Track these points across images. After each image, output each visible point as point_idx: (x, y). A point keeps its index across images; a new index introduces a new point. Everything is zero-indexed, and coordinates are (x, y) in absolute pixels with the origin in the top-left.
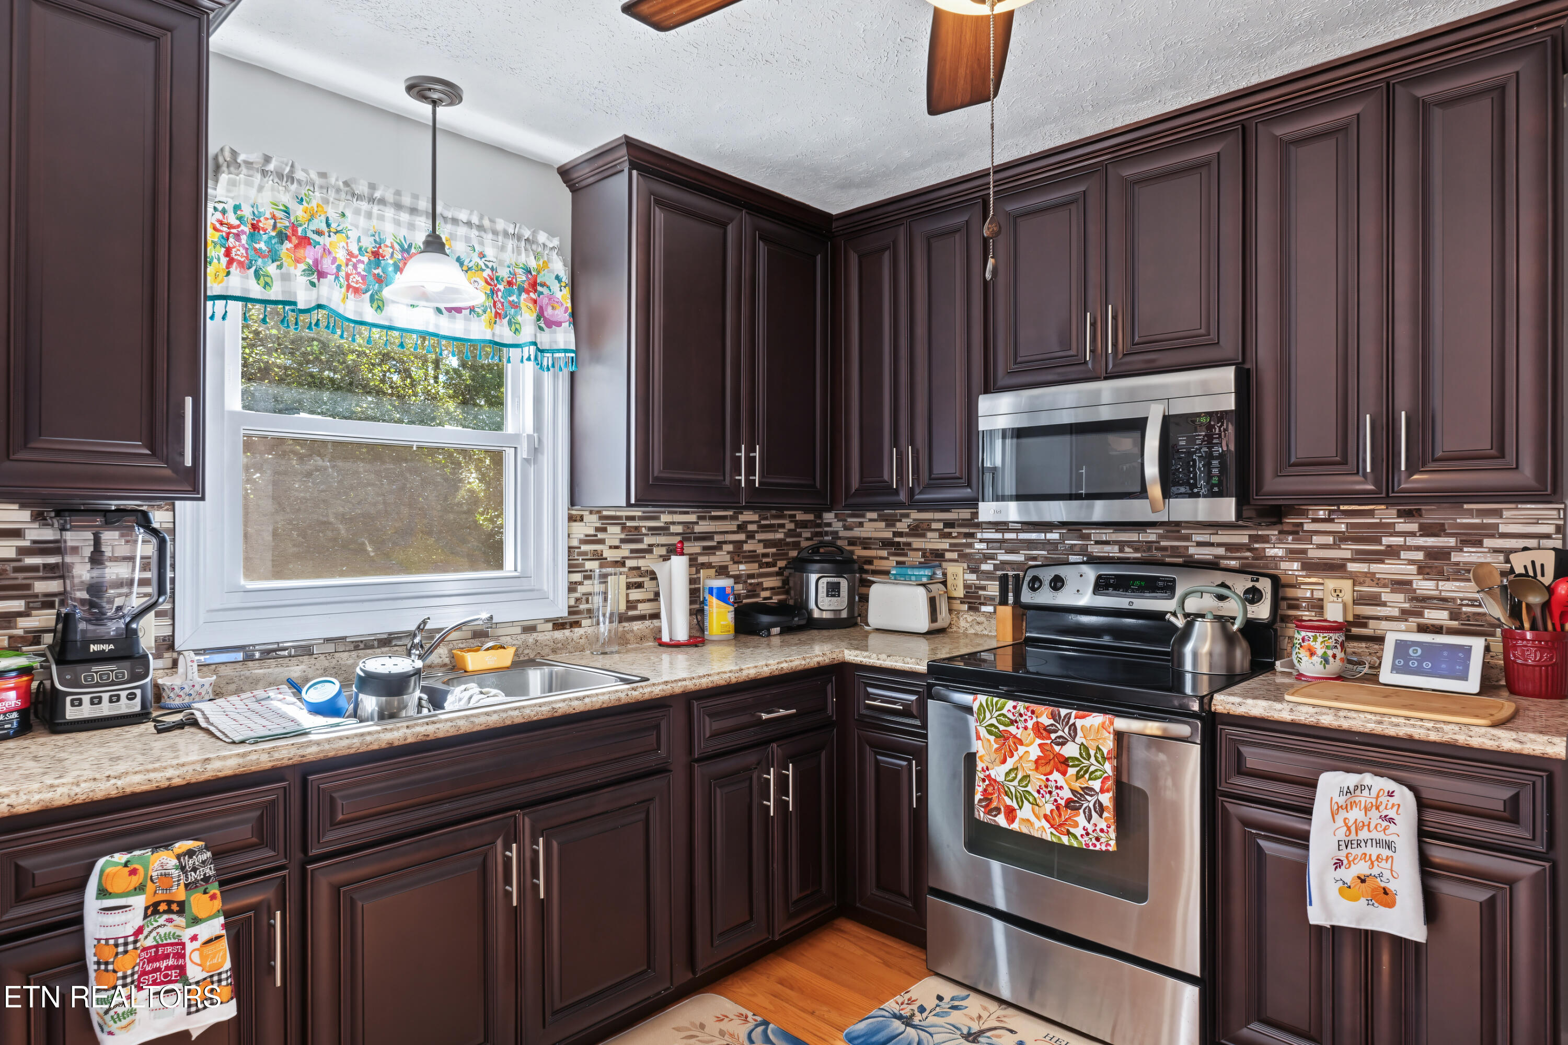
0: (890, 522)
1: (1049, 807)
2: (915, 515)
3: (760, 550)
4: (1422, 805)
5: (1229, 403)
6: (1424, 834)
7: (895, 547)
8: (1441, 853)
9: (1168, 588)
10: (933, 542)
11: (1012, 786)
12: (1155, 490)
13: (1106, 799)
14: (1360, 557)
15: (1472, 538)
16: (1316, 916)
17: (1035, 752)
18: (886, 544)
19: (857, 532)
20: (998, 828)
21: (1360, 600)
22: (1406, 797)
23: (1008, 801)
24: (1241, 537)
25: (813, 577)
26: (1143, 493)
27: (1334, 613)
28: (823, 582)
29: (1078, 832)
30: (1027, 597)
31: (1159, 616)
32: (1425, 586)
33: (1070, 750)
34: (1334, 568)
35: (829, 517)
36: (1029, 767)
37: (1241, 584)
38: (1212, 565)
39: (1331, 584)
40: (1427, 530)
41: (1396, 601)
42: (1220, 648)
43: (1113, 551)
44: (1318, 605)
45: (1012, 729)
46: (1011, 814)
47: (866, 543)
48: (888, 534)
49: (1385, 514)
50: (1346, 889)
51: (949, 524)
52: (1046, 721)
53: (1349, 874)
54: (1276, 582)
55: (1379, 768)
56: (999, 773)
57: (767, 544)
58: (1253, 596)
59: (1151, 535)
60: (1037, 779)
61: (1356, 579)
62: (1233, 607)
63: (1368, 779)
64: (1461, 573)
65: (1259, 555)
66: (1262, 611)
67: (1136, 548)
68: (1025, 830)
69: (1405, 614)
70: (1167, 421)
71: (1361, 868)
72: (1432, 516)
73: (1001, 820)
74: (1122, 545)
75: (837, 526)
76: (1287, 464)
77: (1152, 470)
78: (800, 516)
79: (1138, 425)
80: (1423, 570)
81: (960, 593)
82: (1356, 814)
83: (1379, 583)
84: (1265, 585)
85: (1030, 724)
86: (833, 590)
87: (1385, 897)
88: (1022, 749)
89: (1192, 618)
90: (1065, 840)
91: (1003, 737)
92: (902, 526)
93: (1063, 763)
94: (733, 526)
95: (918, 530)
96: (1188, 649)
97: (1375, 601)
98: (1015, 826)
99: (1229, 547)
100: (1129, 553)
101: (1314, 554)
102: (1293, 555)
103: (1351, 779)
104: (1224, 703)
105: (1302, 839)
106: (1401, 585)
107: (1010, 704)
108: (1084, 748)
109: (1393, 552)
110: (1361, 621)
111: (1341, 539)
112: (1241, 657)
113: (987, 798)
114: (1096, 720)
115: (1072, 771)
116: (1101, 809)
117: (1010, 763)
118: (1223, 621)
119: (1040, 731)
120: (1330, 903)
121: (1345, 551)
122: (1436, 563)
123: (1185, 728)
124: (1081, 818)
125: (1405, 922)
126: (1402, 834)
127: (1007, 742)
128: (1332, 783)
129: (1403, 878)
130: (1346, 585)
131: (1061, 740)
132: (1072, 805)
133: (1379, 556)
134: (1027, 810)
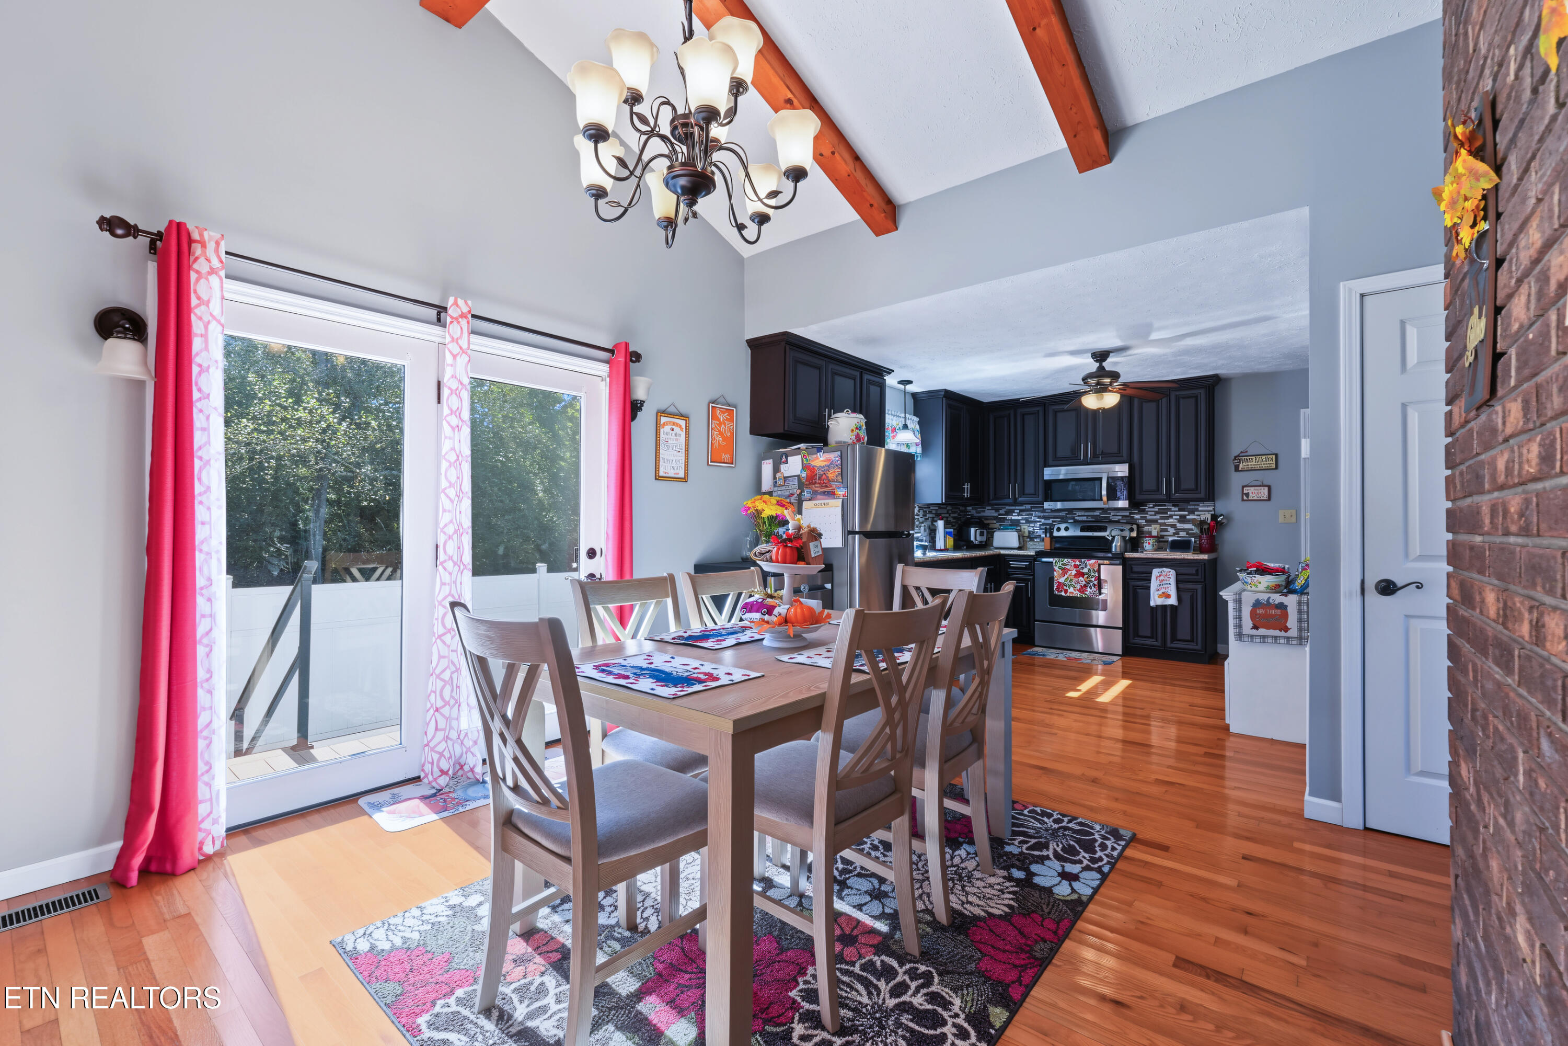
0: (997, 510)
1: (1079, 587)
2: (1007, 508)
3: (952, 520)
4: (1177, 575)
5: (1127, 474)
6: (1177, 581)
7: (1000, 519)
8: (1181, 586)
9: (1104, 529)
10: (1015, 517)
11: (1066, 583)
12: (1105, 498)
13: (1096, 582)
14: (1162, 518)
15: (1192, 512)
16: (1152, 604)
17: (1074, 572)
18: (995, 518)
19: (982, 514)
20: (1062, 596)
21: (1162, 530)
22: (1173, 572)
23: (1065, 588)
24: (1127, 513)
25: (973, 530)
26: (1101, 499)
27: (1154, 533)
28: (978, 531)
29: (1087, 593)
30: (1056, 534)
31: (1104, 537)
32: (1179, 526)
33: (1085, 570)
34: (1155, 521)
35: (969, 508)
36: (1072, 577)
37: (1129, 527)
38: (1118, 522)
39: (1153, 526)
40: (1180, 510)
41: (1172, 530)
42: (1123, 544)
43: (1085, 518)
44: (1150, 532)
45: (1067, 567)
46: (1066, 591)
47: (987, 518)
48: (996, 514)
49: (1169, 506)
50: (1160, 596)
51: (1021, 511)
52: (1078, 563)
53: (1160, 592)
54: (1139, 526)
55: (1167, 567)
56: (1062, 580)
57: (954, 518)
58: (1132, 530)
59: (1097, 513)
60: (1075, 580)
61: (1161, 524)
62: (1127, 534)
63: (1165, 569)
64: (1188, 521)
65: (1133, 518)
66: (1134, 534)
67: (1092, 516)
68: (1071, 595)
69: (1174, 534)
70: (1108, 478)
71: (1163, 590)
72: (1182, 506)
73: (1063, 594)
74: (1087, 516)
75: (973, 512)
76: (1141, 491)
77: (1104, 492)
78: (962, 508)
79: (1100, 479)
80: (1180, 521)
81: (1027, 534)
82: (1162, 578)
83: (1167, 525)
84: (1135, 527)
85: (1072, 565)
86: (982, 534)
87: (1168, 596)
88: (1069, 572)
89: (1114, 537)
90: (1084, 596)
91: (1063, 569)
92: (1001, 512)
93: (1083, 575)
94: (945, 511)
95: (1010, 512)
96: (1113, 544)
97: (1166, 530)
98: (1067, 595)
99: (1123, 516)
100: (1090, 519)
101: (1149, 517)
102: (1142, 518)
103: (1160, 570)
104: (1128, 555)
105: (1148, 588)
106: (1173, 526)
107: (1066, 560)
108: (1089, 570)
109: (1171, 516)
110: (1162, 537)
111: (1157, 513)
112: (1129, 546)
113: (1058, 589)
114: (1093, 561)
115: (1085, 576)
116: (1094, 586)
117: (1066, 577)
118: (1124, 538)
119: (1076, 566)
120: (1155, 600)
121: (1157, 517)
122: (1183, 519)
123: (1118, 562)
124: (1089, 589)
125: (1173, 601)
126: (1173, 581)
127: (1065, 571)
128: (1156, 572)
129: (1173, 592)
130: (1158, 526)
131: (1083, 568)
132: (1085, 586)
133: (1167, 518)
134: (1071, 590)
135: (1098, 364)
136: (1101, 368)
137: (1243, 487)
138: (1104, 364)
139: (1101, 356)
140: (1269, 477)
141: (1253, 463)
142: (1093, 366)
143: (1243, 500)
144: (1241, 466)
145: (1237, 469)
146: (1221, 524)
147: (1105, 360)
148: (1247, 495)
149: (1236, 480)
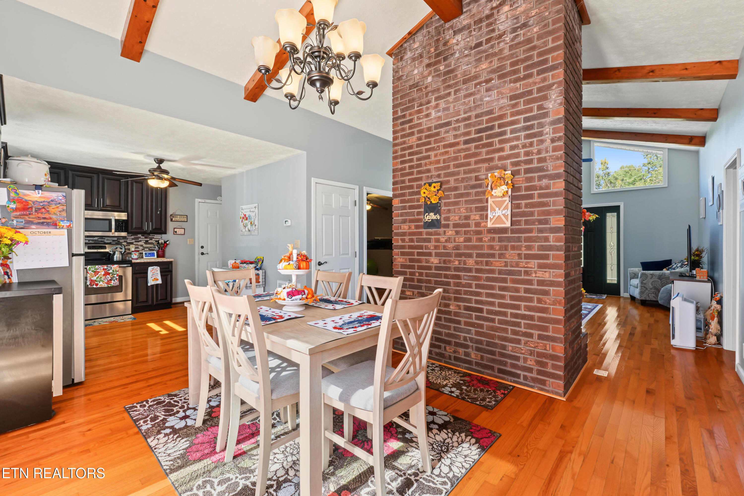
1: (106, 281)
4: (160, 269)
5: (126, 218)
6: (161, 272)
9: (105, 248)
11: (98, 280)
12: (112, 231)
14: (136, 242)
15: (151, 239)
16: (149, 285)
17: (103, 273)
20: (93, 288)
22: (159, 268)
23: (96, 283)
29: (112, 284)
32: (145, 245)
33: (111, 271)
34: (132, 243)
36: (101, 276)
37: (118, 246)
38: (110, 244)
39: (131, 246)
40: (146, 238)
41: (142, 248)
45: (98, 270)
49: (140, 236)
50: (153, 280)
52: (105, 267)
53: (153, 278)
54: (124, 246)
56: (94, 278)
60: (103, 277)
63: (154, 267)
65: (119, 242)
66: (123, 250)
67: (92, 240)
68: (100, 286)
70: (116, 220)
71: (154, 277)
72: (146, 235)
73: (95, 286)
76: (132, 228)
77: (113, 227)
79: (109, 220)
82: (154, 271)
83: (139, 245)
85: (102, 269)
87: (157, 280)
88: (100, 273)
89: (113, 252)
90: (109, 286)
91: (95, 272)
93: (109, 274)
96: (115, 256)
97: (138, 248)
98: (98, 286)
99: (113, 241)
100: (91, 242)
101: (128, 241)
102: (125, 242)
103: (153, 267)
105: (147, 277)
106: (142, 246)
107: (97, 266)
108: (113, 271)
109: (141, 241)
111: (133, 239)
113: (91, 283)
114: (115, 266)
115: (111, 275)
116: (116, 279)
117: (97, 276)
119: (104, 269)
120: (151, 282)
121: (133, 241)
122: (146, 242)
123: (129, 265)
124: (113, 282)
125: (160, 282)
126: (159, 272)
127: (96, 273)
128: (150, 269)
129: (159, 277)
130: (134, 246)
131: (109, 270)
132: (111, 280)
133: (139, 242)
134: (101, 283)
135: (158, 165)
136: (159, 167)
137: (174, 228)
138: (161, 165)
139: (160, 161)
140: (184, 225)
141: (178, 218)
142: (156, 165)
143: (174, 234)
144: (173, 219)
145: (171, 220)
146: (167, 244)
147: (161, 163)
148: (176, 232)
149: (171, 225)
